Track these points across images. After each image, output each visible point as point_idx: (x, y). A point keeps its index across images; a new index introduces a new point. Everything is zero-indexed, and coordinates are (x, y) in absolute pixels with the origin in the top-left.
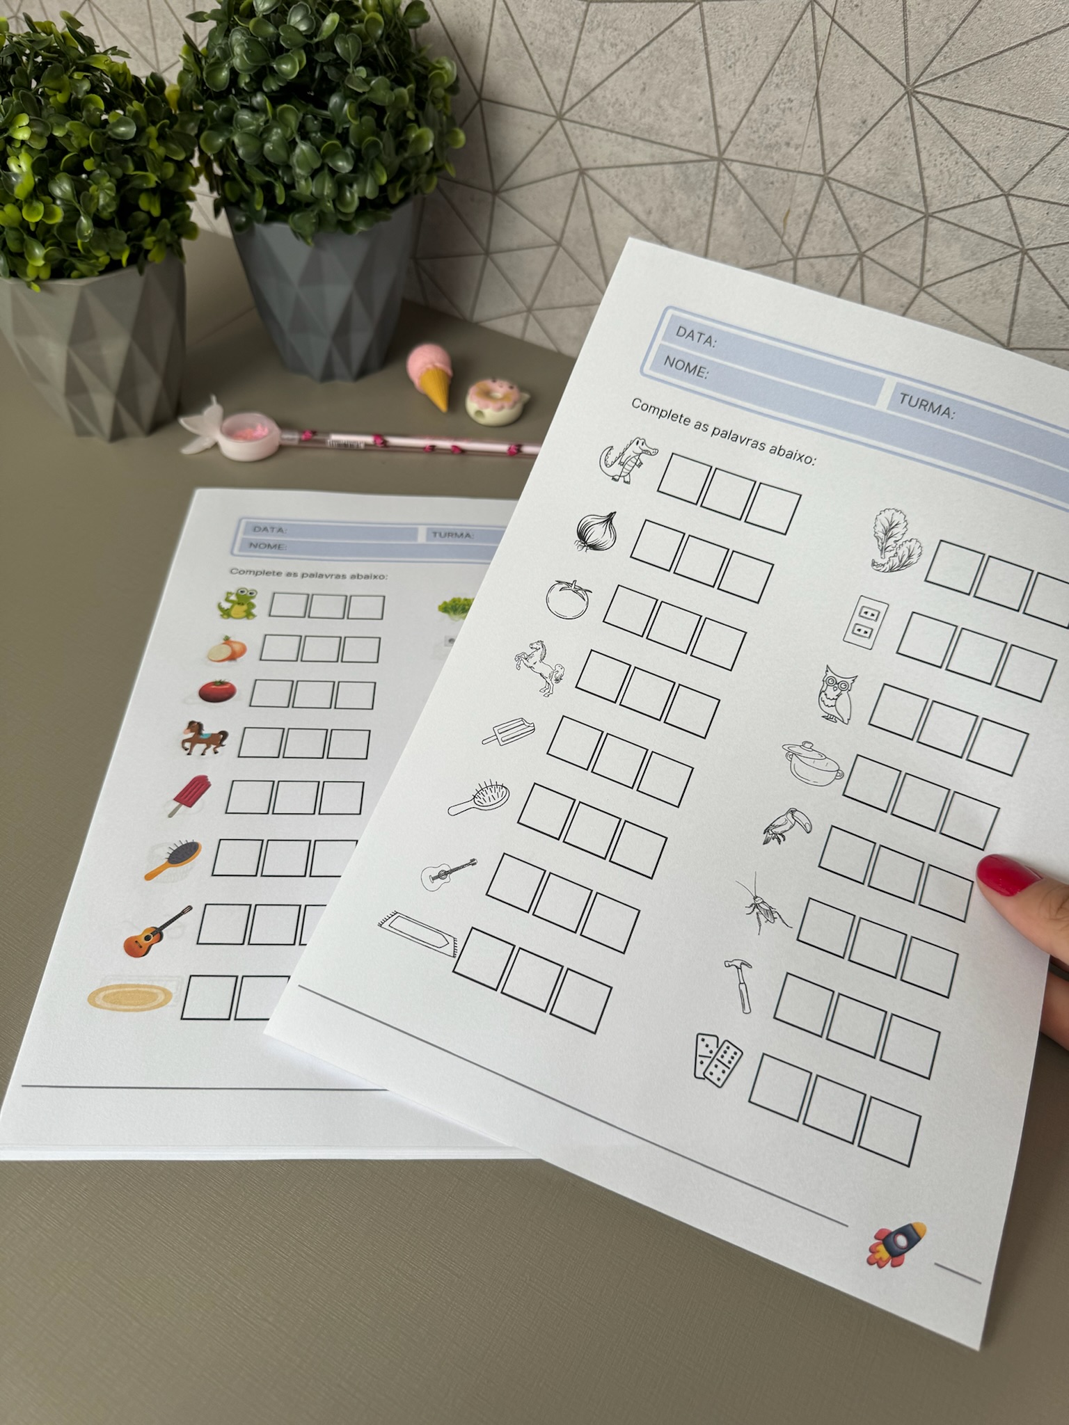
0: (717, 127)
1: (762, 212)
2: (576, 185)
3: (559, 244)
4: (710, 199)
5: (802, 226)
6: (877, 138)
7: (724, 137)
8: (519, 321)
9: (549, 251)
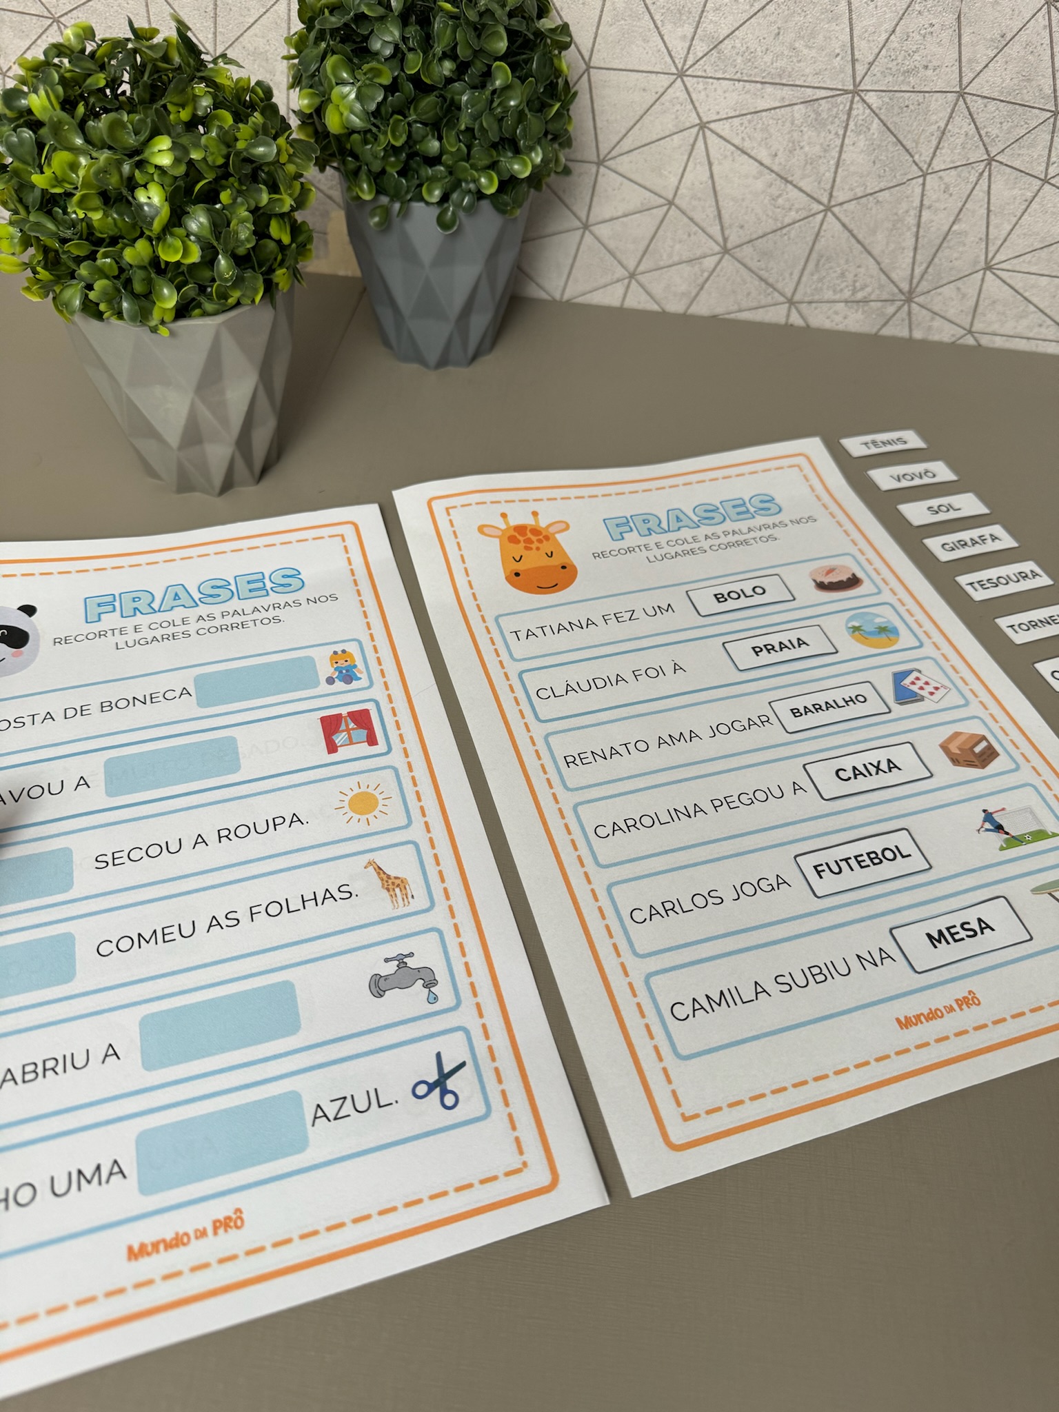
1: (895, 136)
2: (696, 140)
3: (671, 203)
4: (841, 132)
5: (934, 143)
6: (1014, 50)
7: (860, 69)
8: (619, 289)
9: (660, 212)
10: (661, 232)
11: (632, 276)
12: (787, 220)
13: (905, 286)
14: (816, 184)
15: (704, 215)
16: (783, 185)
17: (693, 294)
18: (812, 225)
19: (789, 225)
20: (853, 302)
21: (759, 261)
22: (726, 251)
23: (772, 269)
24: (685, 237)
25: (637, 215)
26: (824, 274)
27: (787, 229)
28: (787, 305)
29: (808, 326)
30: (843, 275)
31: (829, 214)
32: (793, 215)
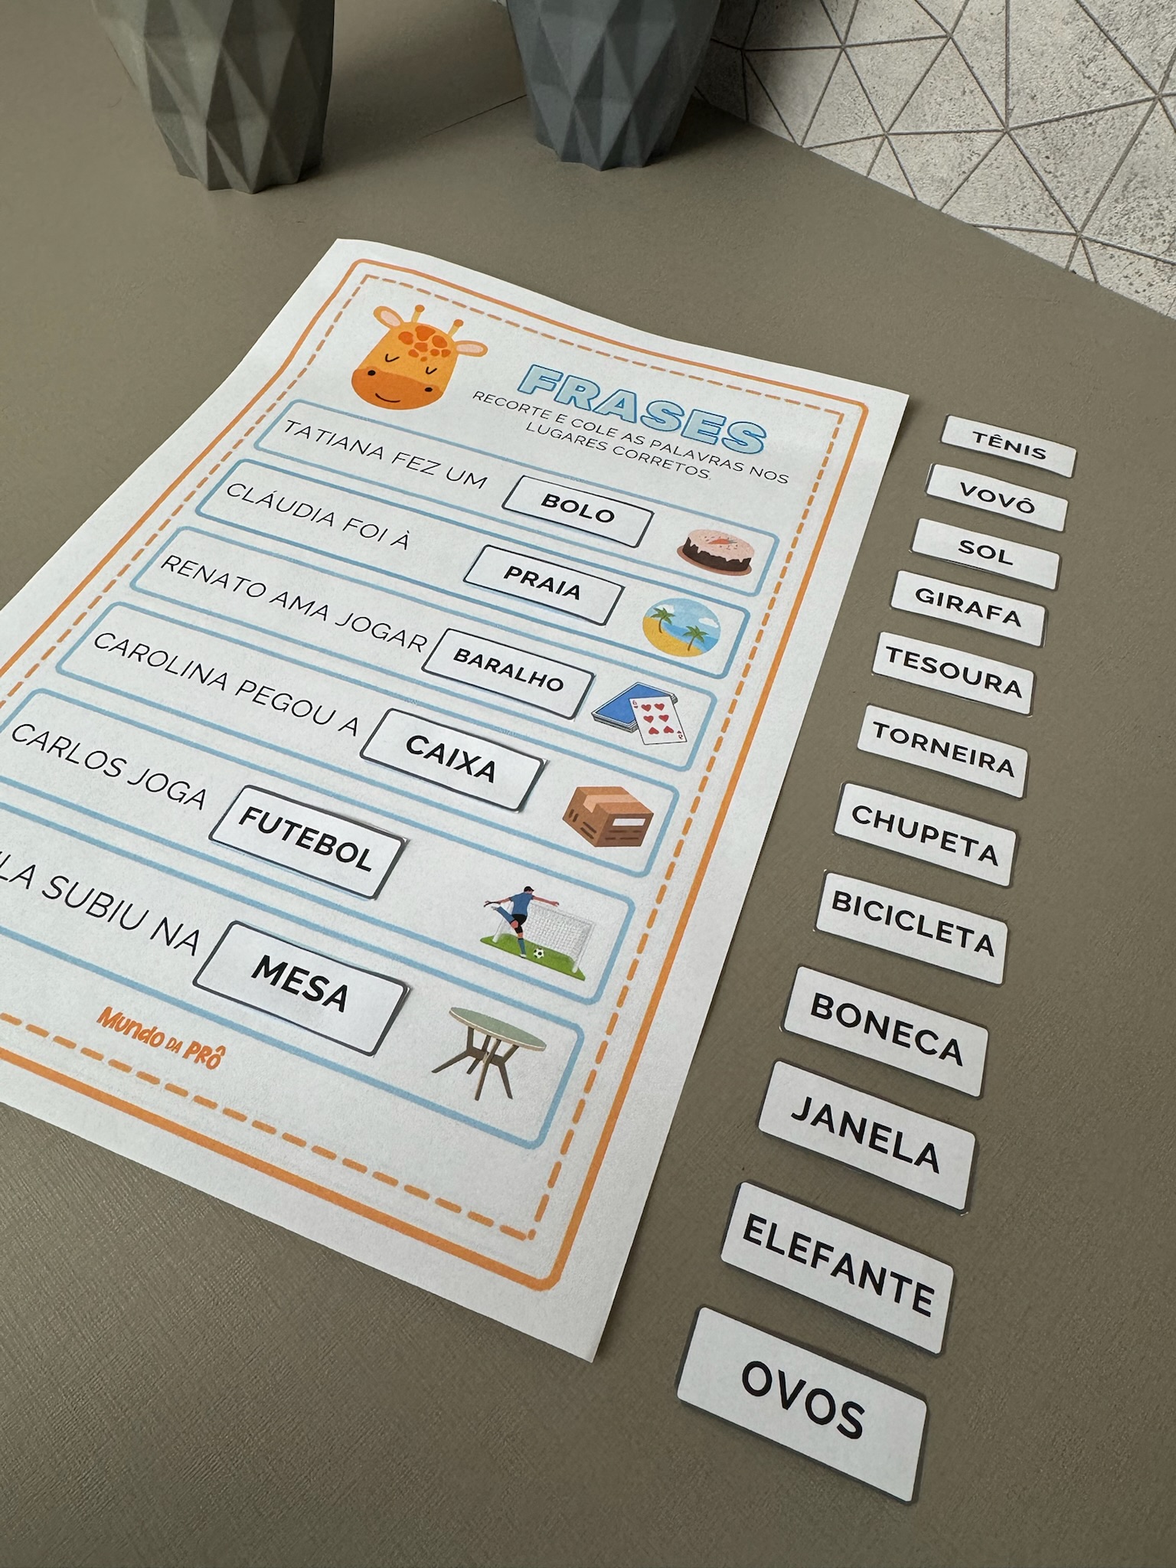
3: (949, 37)
8: (866, 151)
9: (934, 47)
10: (929, 78)
11: (885, 136)
12: (1097, 104)
14: (1148, 51)
15: (988, 65)
16: (1100, 43)
17: (955, 185)
18: (1130, 118)
19: (1100, 111)
20: (1164, 262)
21: (1047, 157)
22: (1006, 131)
23: (1062, 175)
24: (959, 93)
25: (905, 44)
26: (1134, 205)
27: (1094, 115)
28: (1074, 238)
29: (1096, 281)
30: (1159, 215)
31: (1159, 106)
32: (1107, 97)
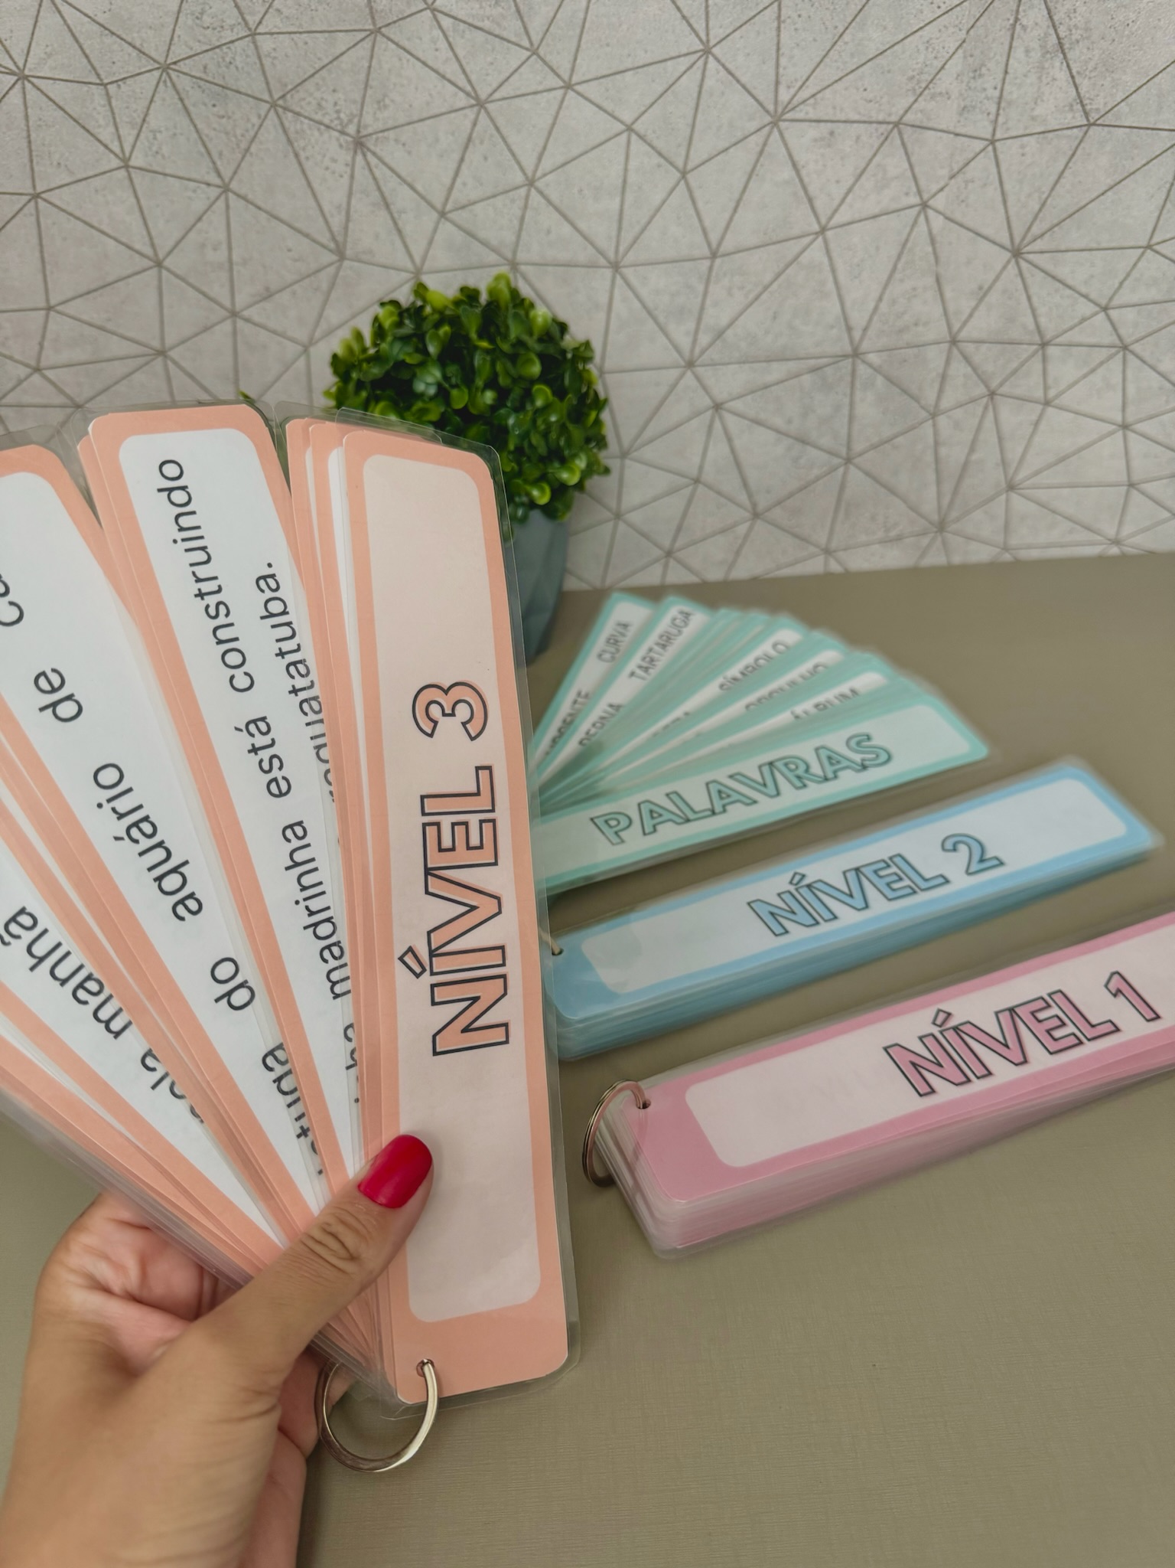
0: (849, 329)
1: (899, 387)
2: (712, 421)
3: (697, 481)
4: (848, 391)
5: (937, 388)
6: (993, 297)
7: (857, 335)
8: (657, 569)
9: (687, 491)
10: (691, 509)
11: (669, 554)
12: (812, 478)
13: (935, 518)
14: (833, 441)
15: (731, 484)
16: (801, 447)
17: (730, 561)
18: (835, 479)
19: (814, 481)
20: (888, 541)
21: (791, 520)
22: (756, 515)
23: (803, 524)
24: (716, 510)
25: (666, 498)
26: (855, 521)
27: (811, 486)
28: (824, 555)
29: (847, 571)
30: (873, 518)
31: (850, 465)
32: (816, 472)
